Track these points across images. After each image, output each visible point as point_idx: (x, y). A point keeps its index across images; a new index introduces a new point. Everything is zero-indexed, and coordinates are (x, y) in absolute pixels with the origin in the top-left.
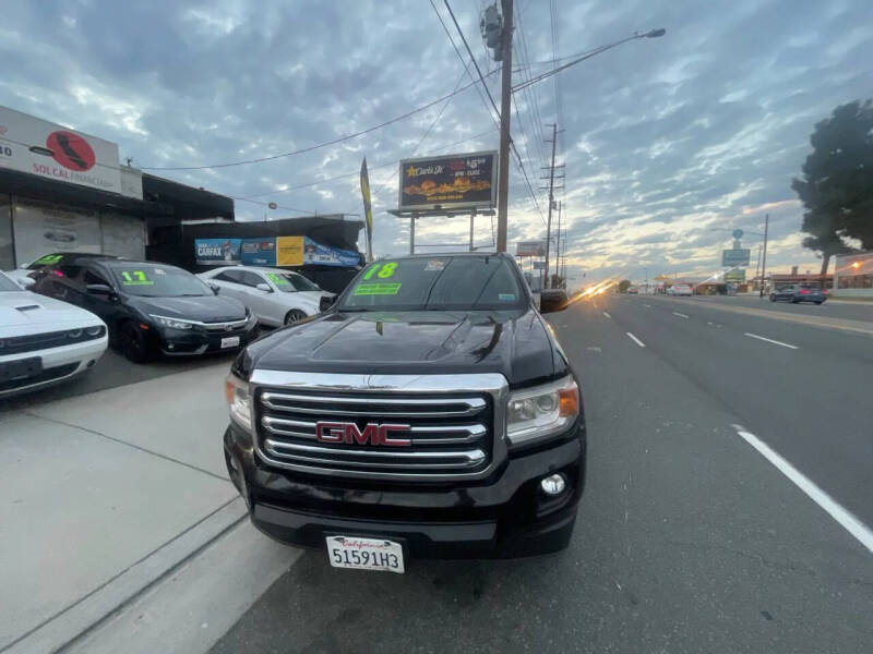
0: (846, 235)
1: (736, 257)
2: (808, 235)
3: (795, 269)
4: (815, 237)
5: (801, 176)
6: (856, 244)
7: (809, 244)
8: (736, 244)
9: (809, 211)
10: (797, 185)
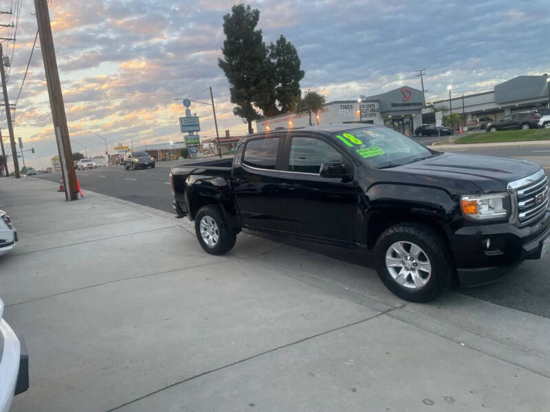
0: (256, 105)
1: (190, 124)
2: (236, 105)
3: (227, 132)
4: (240, 107)
5: (223, 57)
6: (260, 111)
7: (237, 112)
8: (188, 112)
9: (232, 87)
10: (222, 64)
